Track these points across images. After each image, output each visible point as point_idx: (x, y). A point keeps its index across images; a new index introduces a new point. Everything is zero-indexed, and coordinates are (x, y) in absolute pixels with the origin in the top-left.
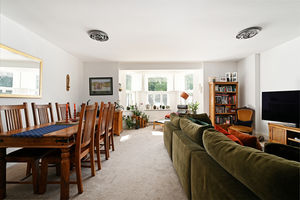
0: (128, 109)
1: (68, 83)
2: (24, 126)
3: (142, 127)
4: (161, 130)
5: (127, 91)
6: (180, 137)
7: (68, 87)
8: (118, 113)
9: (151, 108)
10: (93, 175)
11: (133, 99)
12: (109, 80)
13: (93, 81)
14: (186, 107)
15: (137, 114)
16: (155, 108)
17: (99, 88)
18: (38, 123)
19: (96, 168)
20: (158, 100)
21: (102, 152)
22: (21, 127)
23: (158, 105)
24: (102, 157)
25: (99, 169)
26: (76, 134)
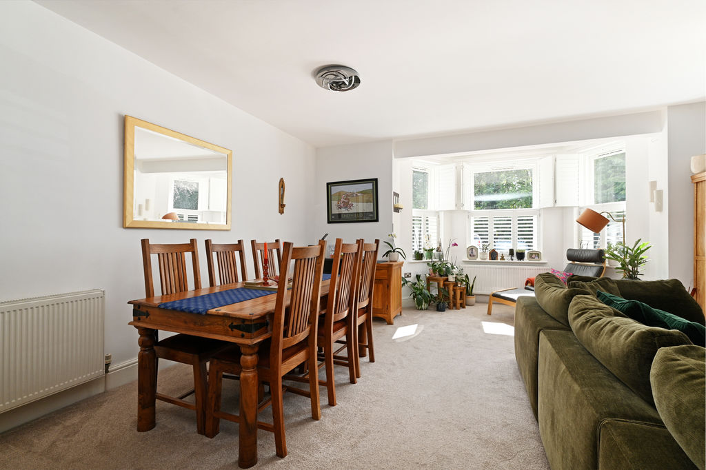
0: (419, 256)
1: (282, 197)
2: (191, 285)
3: (454, 306)
4: (507, 320)
5: (416, 212)
6: (561, 355)
7: (282, 206)
8: (389, 268)
9: (482, 256)
10: (315, 417)
11: (433, 230)
12: (369, 186)
13: (335, 190)
14: (599, 257)
15: (440, 272)
16: (493, 255)
17: (347, 205)
18: (217, 282)
19: (323, 400)
20: (503, 233)
21: (339, 361)
22: (186, 289)
23: (503, 248)
24: (341, 375)
25: (332, 403)
26: (271, 315)
